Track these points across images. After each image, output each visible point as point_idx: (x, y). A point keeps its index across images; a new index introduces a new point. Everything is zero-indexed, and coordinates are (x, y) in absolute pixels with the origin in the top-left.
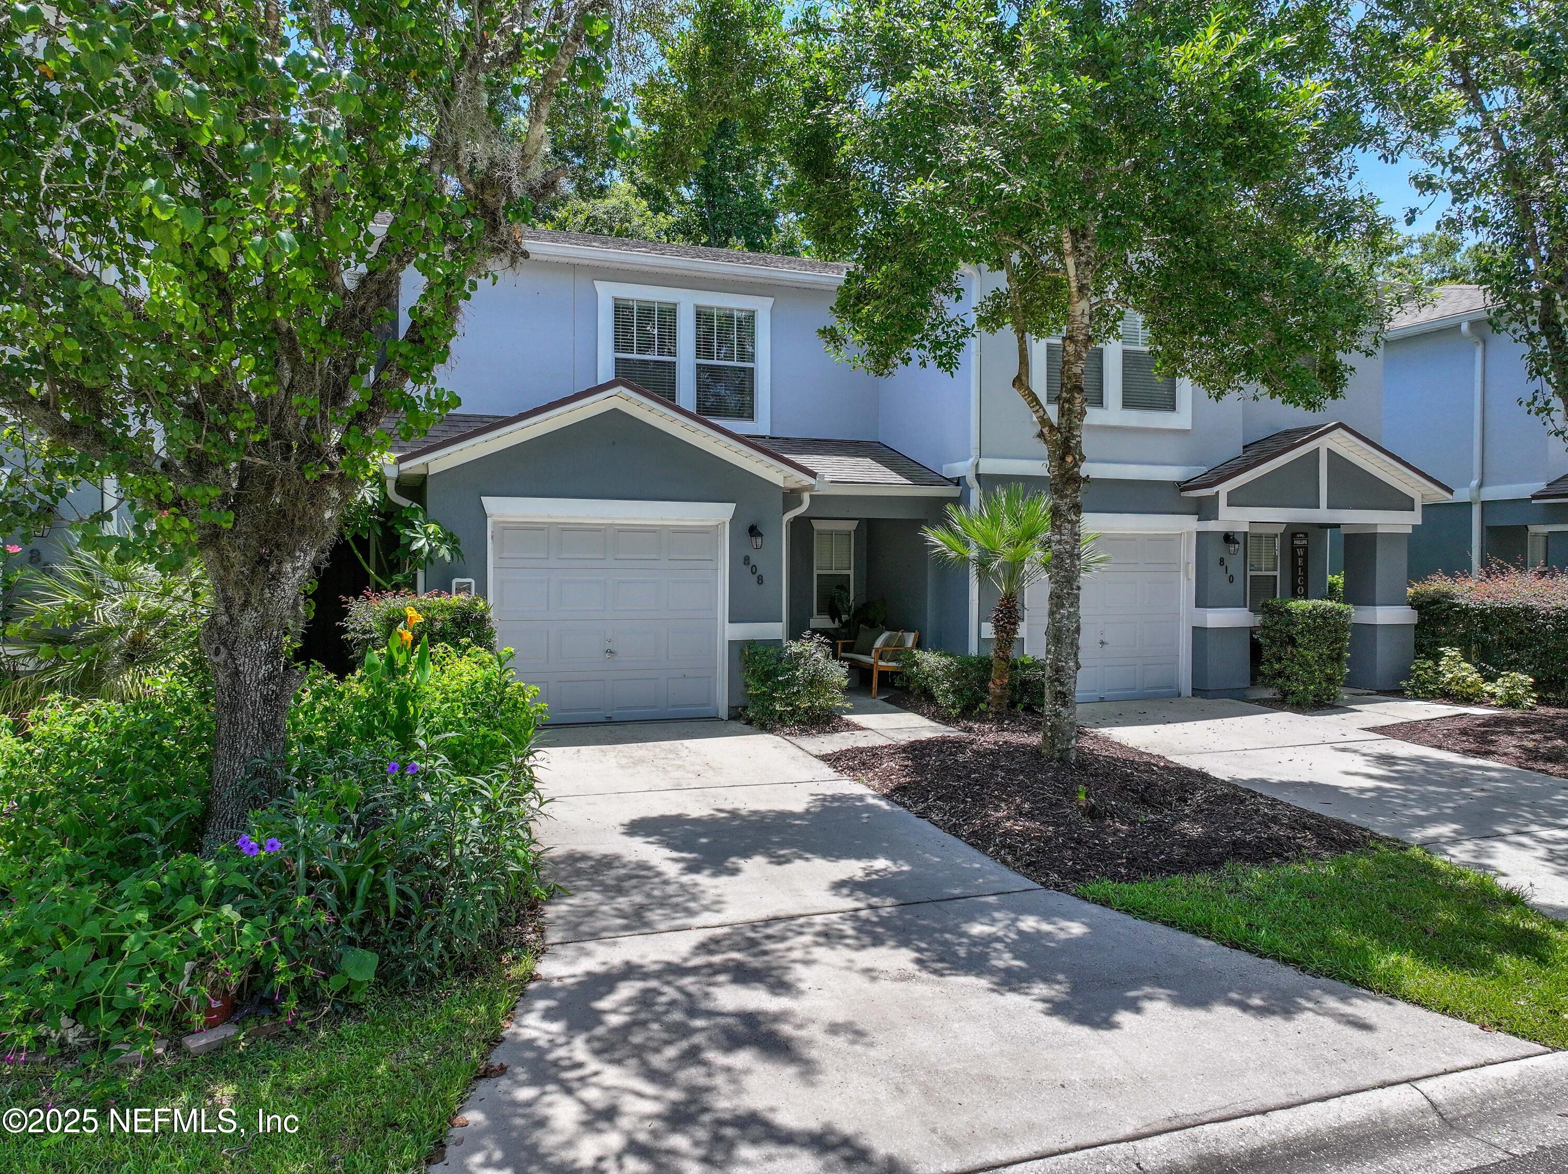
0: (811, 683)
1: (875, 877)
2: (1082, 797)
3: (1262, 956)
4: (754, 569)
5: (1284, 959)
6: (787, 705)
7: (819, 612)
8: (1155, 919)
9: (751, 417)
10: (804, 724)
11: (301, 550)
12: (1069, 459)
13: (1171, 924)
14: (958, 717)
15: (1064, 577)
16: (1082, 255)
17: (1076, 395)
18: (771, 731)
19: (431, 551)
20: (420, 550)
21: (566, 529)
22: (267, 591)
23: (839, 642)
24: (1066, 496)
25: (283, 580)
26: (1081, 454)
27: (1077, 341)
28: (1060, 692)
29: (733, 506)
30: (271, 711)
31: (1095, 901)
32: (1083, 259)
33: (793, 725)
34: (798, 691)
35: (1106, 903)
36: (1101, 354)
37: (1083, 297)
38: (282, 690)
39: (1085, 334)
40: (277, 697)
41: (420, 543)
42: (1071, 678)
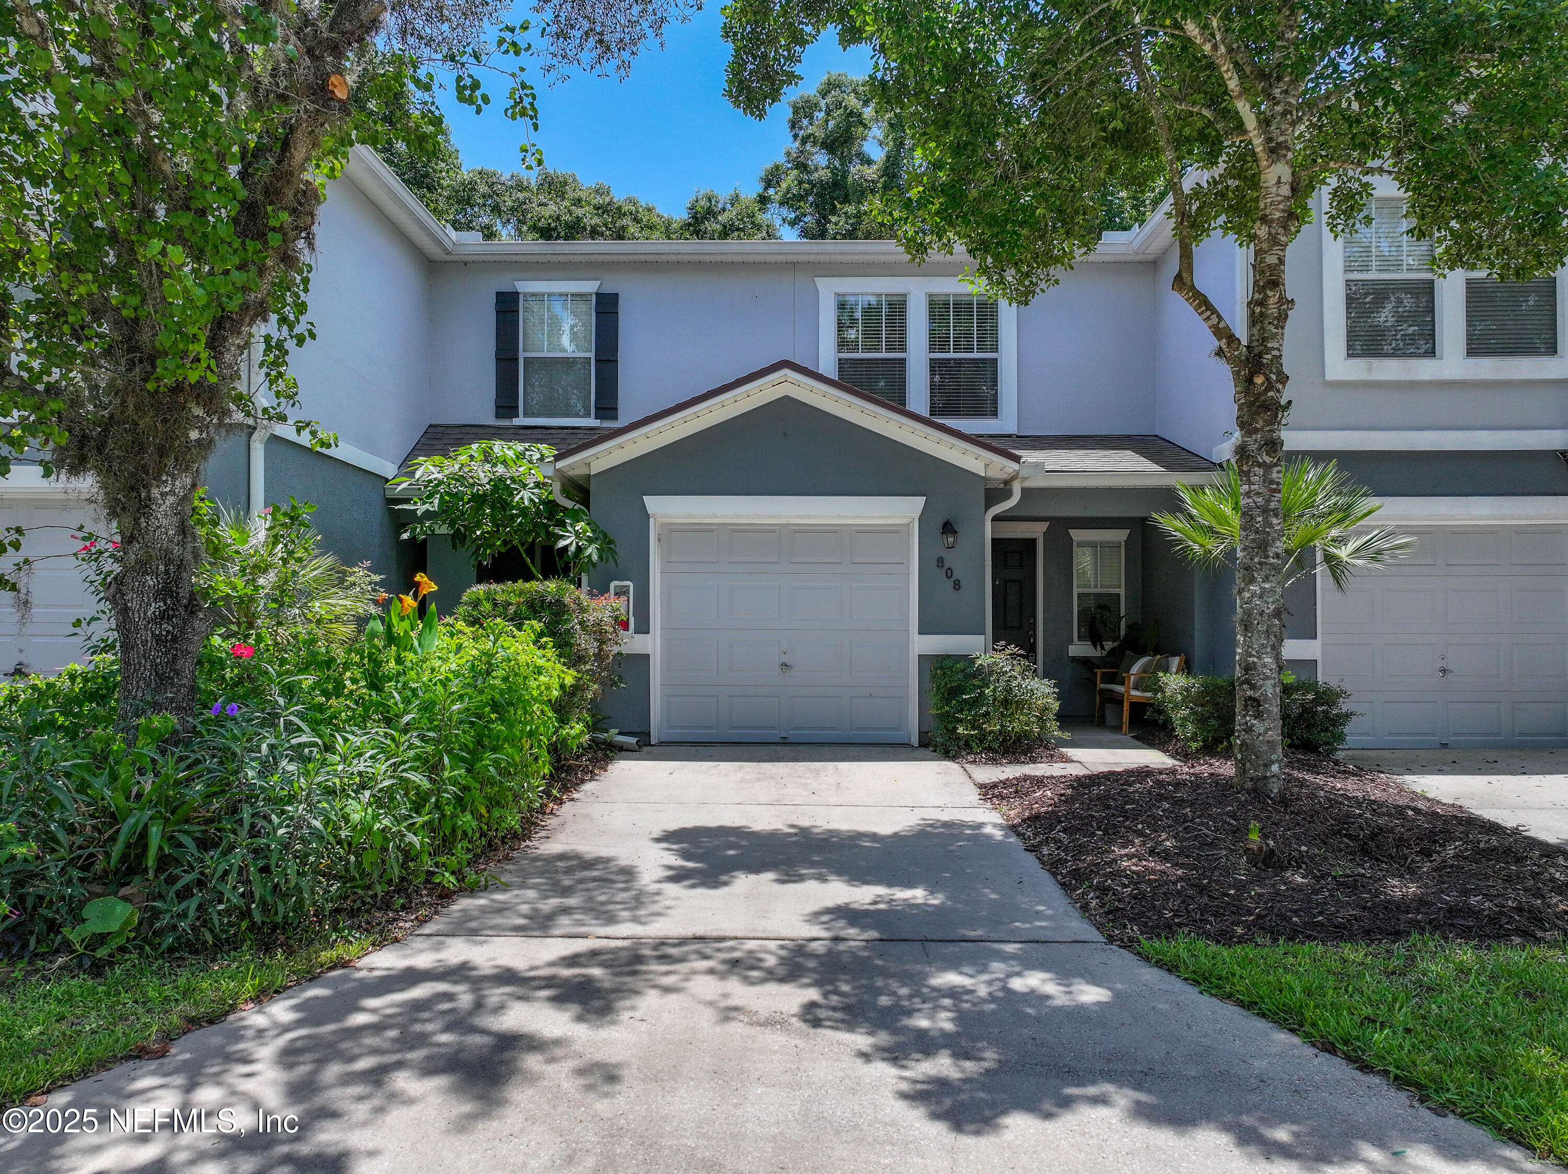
0: (1006, 703)
1: (882, 906)
2: (1254, 837)
3: (1365, 1068)
4: (949, 573)
5: (1397, 1077)
6: (973, 728)
7: (1080, 638)
8: (1230, 996)
9: (995, 413)
10: (995, 751)
11: (167, 474)
12: (1259, 380)
13: (1248, 1005)
14: (1197, 751)
15: (1254, 540)
16: (1277, 103)
17: (1270, 293)
18: (953, 758)
19: (579, 549)
20: (566, 548)
21: (737, 530)
22: (143, 520)
23: (1099, 671)
24: (1256, 431)
25: (154, 507)
26: (1280, 373)
27: (1272, 221)
28: (1250, 698)
29: (921, 500)
30: (166, 653)
31: (1160, 964)
32: (1278, 108)
33: (981, 753)
34: (988, 713)
35: (1171, 967)
36: (1433, 288)
37: (1278, 159)
38: (183, 631)
39: (1283, 211)
40: (175, 639)
41: (567, 542)
42: (1267, 678)
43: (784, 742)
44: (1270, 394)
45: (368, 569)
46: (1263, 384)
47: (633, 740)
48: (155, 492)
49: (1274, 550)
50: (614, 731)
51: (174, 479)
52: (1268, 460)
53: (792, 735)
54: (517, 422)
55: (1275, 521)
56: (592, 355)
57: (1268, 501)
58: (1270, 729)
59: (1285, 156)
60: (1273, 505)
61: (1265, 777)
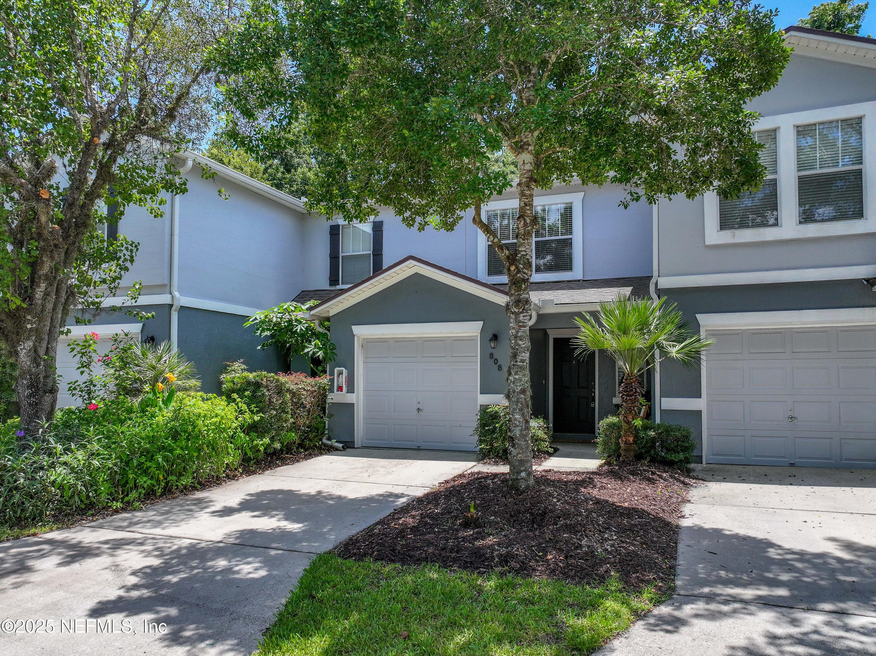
2: (473, 510)
4: (496, 361)
6: (490, 445)
9: (571, 269)
18: (480, 461)
21: (398, 340)
29: (481, 323)
30: (33, 410)
34: (497, 437)
36: (776, 184)
37: (523, 151)
38: (40, 401)
39: (527, 178)
40: (37, 404)
41: (309, 350)
42: (516, 426)
43: (419, 449)
44: (518, 275)
45: (242, 363)
46: (515, 270)
47: (340, 445)
48: (19, 349)
49: (520, 358)
50: (334, 441)
51: (24, 343)
52: (516, 310)
53: (423, 445)
54: (338, 287)
55: (520, 342)
56: (371, 252)
57: (518, 332)
58: (520, 453)
59: (527, 149)
60: (520, 334)
61: (517, 479)
